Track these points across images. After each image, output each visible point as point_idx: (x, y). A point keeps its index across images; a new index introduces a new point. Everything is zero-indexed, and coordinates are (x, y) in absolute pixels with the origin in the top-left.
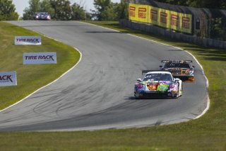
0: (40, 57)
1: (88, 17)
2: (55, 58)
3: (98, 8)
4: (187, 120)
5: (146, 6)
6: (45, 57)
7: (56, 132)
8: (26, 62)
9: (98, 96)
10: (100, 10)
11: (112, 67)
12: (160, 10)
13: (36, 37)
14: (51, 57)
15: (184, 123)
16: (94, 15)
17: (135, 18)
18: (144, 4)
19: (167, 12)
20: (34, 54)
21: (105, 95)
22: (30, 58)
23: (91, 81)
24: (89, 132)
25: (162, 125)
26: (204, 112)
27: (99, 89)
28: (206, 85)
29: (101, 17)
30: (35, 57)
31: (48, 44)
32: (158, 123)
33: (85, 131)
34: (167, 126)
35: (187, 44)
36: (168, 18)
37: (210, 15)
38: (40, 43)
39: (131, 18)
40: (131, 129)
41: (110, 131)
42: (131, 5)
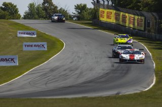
0: (35, 46)
1: (70, 18)
2: (46, 46)
3: (78, 12)
4: (139, 92)
5: (112, 11)
6: (39, 46)
7: (44, 99)
8: (25, 49)
9: (76, 74)
10: (79, 13)
11: (87, 53)
12: (122, 13)
13: (33, 31)
14: (43, 45)
15: (137, 93)
16: (74, 16)
17: (104, 19)
18: (111, 9)
19: (127, 15)
20: (31, 44)
21: (81, 73)
22: (28, 46)
23: (71, 63)
24: (68, 99)
25: (120, 94)
26: (151, 86)
27: (77, 69)
28: (153, 67)
29: (80, 18)
30: (32, 46)
31: (41, 37)
32: (118, 94)
33: (65, 98)
34: (124, 95)
35: (141, 38)
36: (127, 19)
37: (157, 17)
38: (35, 36)
39: (101, 19)
40: (98, 97)
41: (83, 98)
42: (101, 9)
